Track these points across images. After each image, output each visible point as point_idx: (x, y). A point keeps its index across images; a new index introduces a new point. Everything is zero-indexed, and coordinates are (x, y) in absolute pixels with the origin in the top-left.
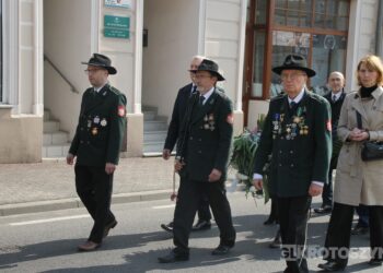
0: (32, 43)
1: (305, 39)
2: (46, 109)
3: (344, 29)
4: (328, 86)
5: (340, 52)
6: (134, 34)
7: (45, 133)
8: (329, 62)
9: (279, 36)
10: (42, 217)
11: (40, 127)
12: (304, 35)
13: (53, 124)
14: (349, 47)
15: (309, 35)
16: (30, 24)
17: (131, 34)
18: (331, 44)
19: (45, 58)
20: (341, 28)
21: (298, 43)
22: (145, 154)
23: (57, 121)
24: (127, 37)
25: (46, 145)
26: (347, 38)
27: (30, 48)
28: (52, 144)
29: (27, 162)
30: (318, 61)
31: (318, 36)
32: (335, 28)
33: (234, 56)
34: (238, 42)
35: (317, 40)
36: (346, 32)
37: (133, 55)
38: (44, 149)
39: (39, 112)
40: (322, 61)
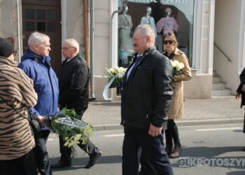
0: (208, 37)
2: (214, 71)
7: (213, 83)
10: (213, 128)
11: (211, 80)
13: (217, 79)
16: (206, 26)
19: (215, 44)
23: (219, 77)
25: (214, 90)
27: (206, 39)
28: (217, 89)
29: (204, 98)
38: (212, 92)
39: (211, 72)
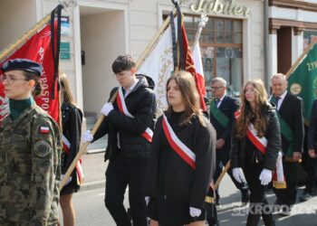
1: (210, 52)
4: (231, 87)
5: (238, 60)
6: (74, 55)
8: (230, 69)
12: (209, 48)
14: (244, 56)
15: (212, 48)
17: (71, 56)
18: (230, 55)
20: (237, 42)
21: (205, 55)
22: (90, 151)
24: (68, 58)
26: (242, 48)
30: (221, 68)
31: (220, 49)
32: (232, 41)
35: (220, 52)
36: (241, 45)
37: (74, 72)
40: (225, 68)
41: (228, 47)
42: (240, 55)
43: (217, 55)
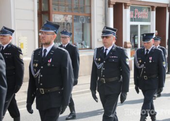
1: (69, 18)
3: (89, 12)
4: (83, 42)
5: (88, 25)
8: (83, 29)
9: (56, 17)
12: (69, 16)
14: (92, 22)
15: (71, 16)
18: (83, 20)
20: (88, 12)
21: (66, 21)
26: (90, 17)
30: (77, 30)
31: (76, 16)
32: (84, 11)
33: (33, 29)
34: (34, 21)
35: (76, 19)
36: (90, 14)
40: (79, 29)
41: (81, 15)
42: (90, 21)
43: (74, 20)
